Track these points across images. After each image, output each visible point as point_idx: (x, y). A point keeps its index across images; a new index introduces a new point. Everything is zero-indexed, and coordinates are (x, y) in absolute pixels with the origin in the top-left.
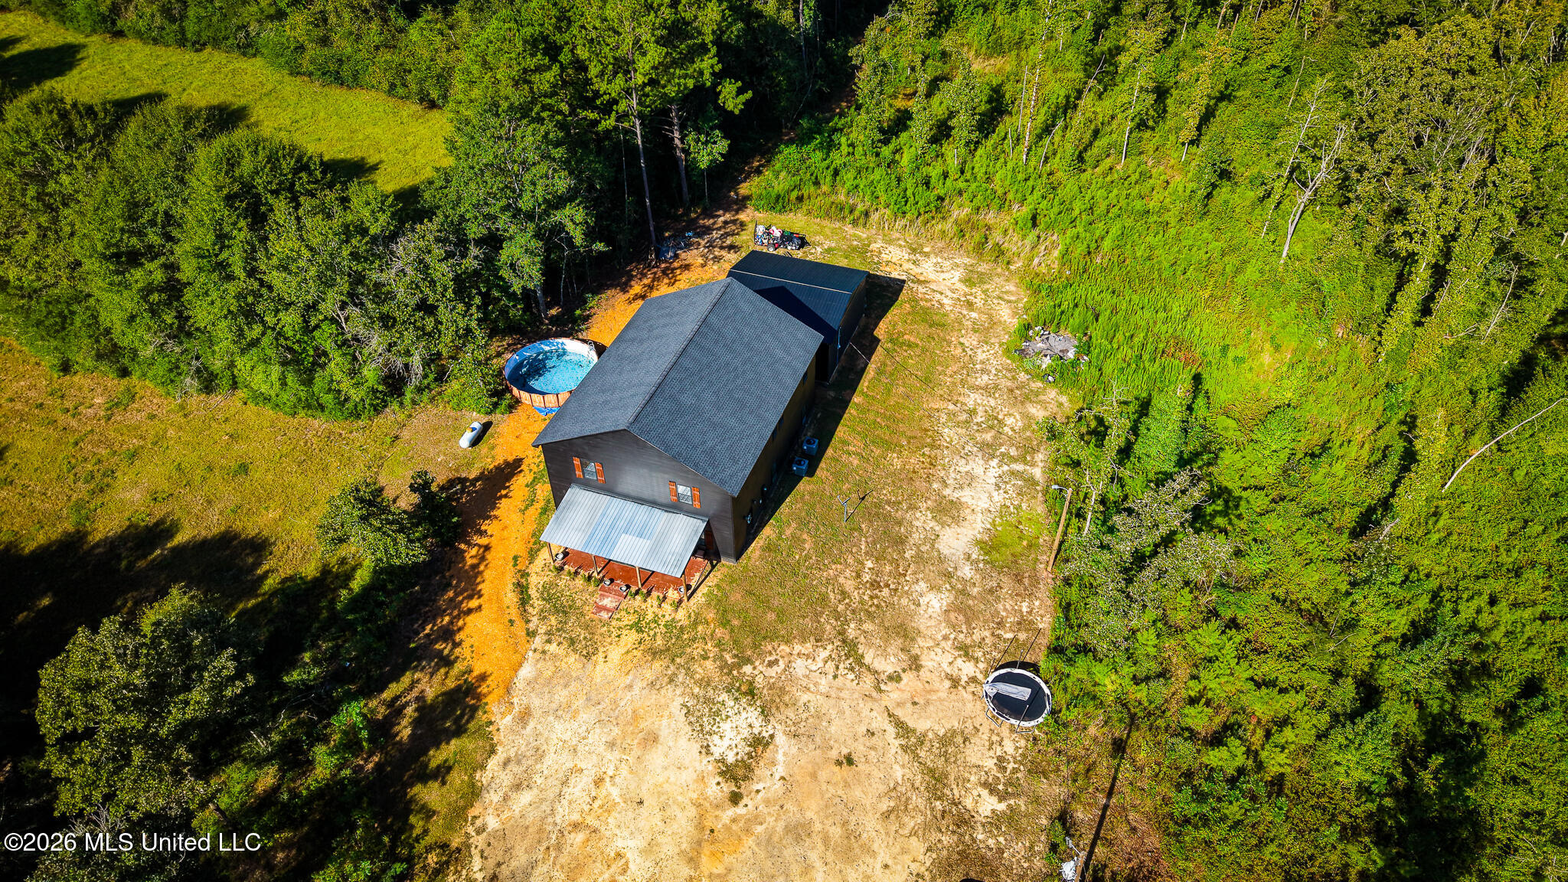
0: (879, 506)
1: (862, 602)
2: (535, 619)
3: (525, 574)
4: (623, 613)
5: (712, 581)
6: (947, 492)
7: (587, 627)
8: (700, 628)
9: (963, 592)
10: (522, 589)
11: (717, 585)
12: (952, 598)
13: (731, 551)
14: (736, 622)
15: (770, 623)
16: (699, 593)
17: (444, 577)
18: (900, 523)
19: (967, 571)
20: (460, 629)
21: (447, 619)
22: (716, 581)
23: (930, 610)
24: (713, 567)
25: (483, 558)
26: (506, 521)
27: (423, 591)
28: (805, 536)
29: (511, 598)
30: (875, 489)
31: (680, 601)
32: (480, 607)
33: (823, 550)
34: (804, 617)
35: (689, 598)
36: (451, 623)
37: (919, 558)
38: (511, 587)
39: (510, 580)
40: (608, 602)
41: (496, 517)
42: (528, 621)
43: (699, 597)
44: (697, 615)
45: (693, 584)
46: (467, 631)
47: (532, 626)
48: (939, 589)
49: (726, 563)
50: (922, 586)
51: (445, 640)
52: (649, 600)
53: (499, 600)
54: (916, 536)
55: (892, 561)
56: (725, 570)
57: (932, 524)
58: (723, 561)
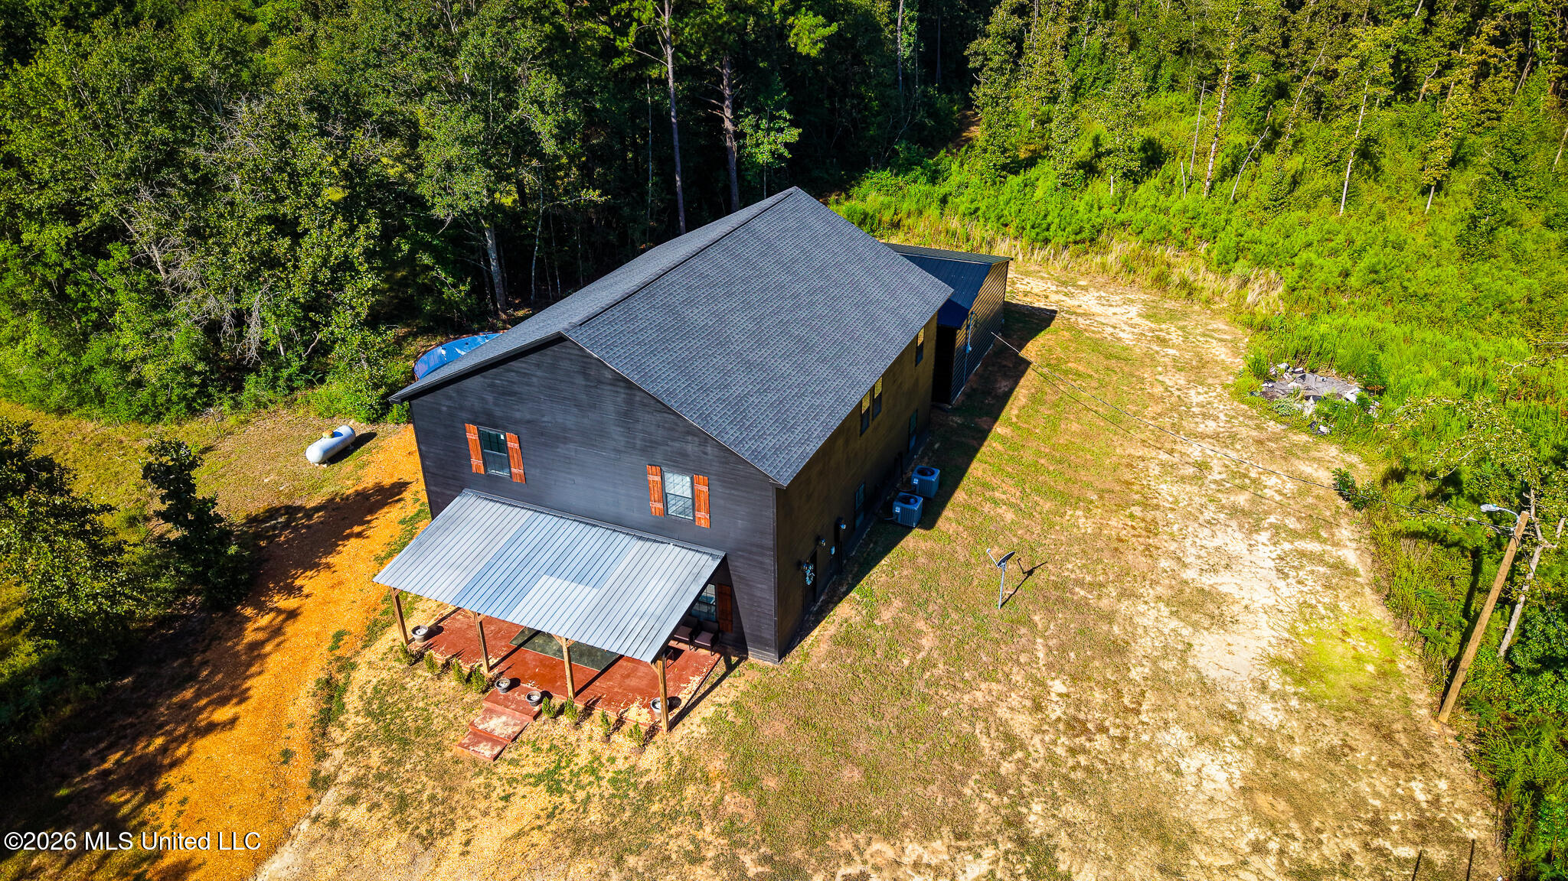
0: (1060, 585)
1: (1051, 758)
2: (338, 754)
3: (347, 665)
4: (526, 750)
5: (725, 693)
6: (1189, 574)
7: (441, 774)
8: (690, 790)
9: (1270, 752)
10: (331, 691)
11: (737, 705)
12: (1251, 763)
13: (769, 633)
14: (771, 783)
15: (849, 790)
16: (695, 717)
17: (189, 663)
18: (1110, 617)
19: (1266, 712)
20: (175, 763)
21: (159, 741)
22: (733, 695)
23: (1207, 786)
24: (730, 668)
25: (276, 631)
26: (344, 574)
27: (134, 688)
28: (920, 625)
29: (303, 706)
30: (1051, 559)
31: (653, 731)
32: (233, 721)
33: (958, 654)
34: (926, 783)
35: (672, 726)
36: (164, 750)
37: (1160, 681)
38: (311, 685)
39: (315, 672)
40: (500, 725)
41: (328, 566)
42: (323, 756)
43: (695, 725)
44: (687, 761)
45: (685, 697)
46: (187, 769)
47: (327, 766)
48: (1216, 744)
49: (759, 663)
50: (1178, 736)
51: (135, 786)
52: (586, 726)
53: (278, 711)
54: (1146, 642)
55: (1105, 685)
56: (755, 676)
57: (1174, 623)
58: (752, 659)
